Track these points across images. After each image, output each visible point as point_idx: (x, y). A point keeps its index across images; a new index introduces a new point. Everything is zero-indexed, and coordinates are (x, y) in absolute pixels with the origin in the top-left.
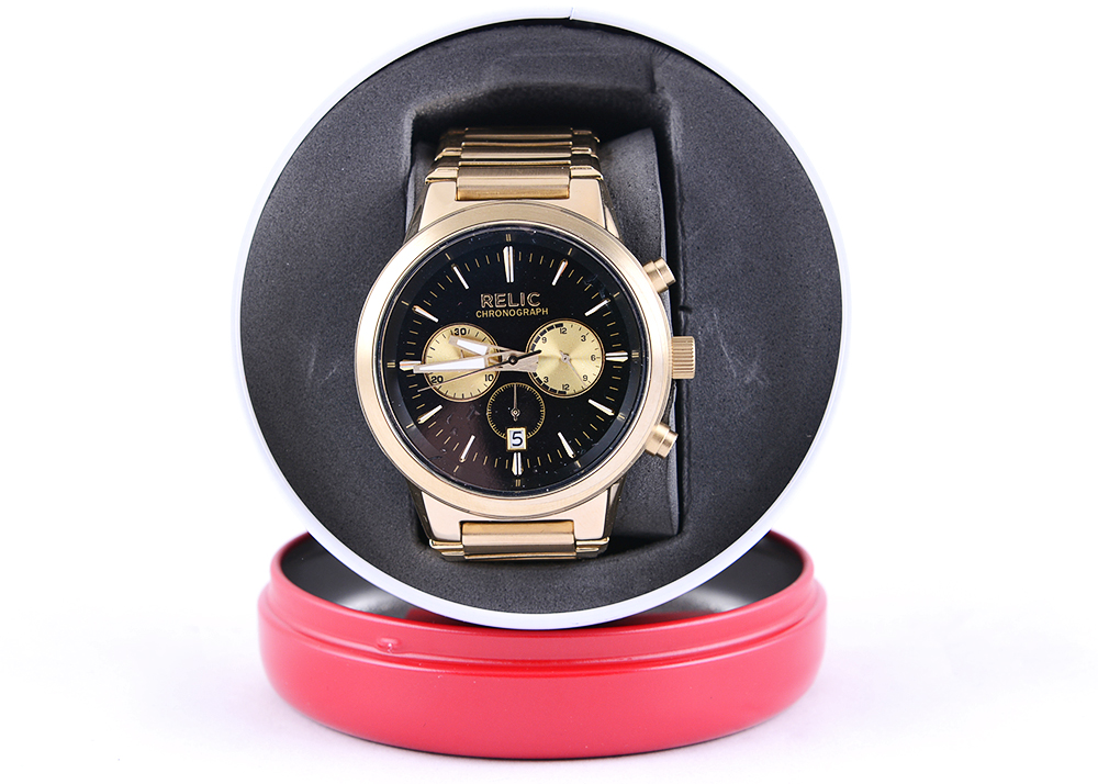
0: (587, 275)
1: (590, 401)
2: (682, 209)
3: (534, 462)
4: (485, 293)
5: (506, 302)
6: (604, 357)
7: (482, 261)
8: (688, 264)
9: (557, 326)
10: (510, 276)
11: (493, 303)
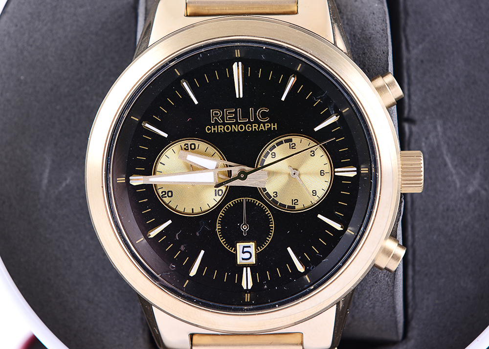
0: (317, 91)
1: (320, 216)
2: (406, 24)
3: (263, 277)
4: (214, 108)
5: (236, 117)
6: (333, 172)
7: (212, 77)
8: (412, 77)
9: (286, 141)
10: (239, 92)
11: (223, 118)
